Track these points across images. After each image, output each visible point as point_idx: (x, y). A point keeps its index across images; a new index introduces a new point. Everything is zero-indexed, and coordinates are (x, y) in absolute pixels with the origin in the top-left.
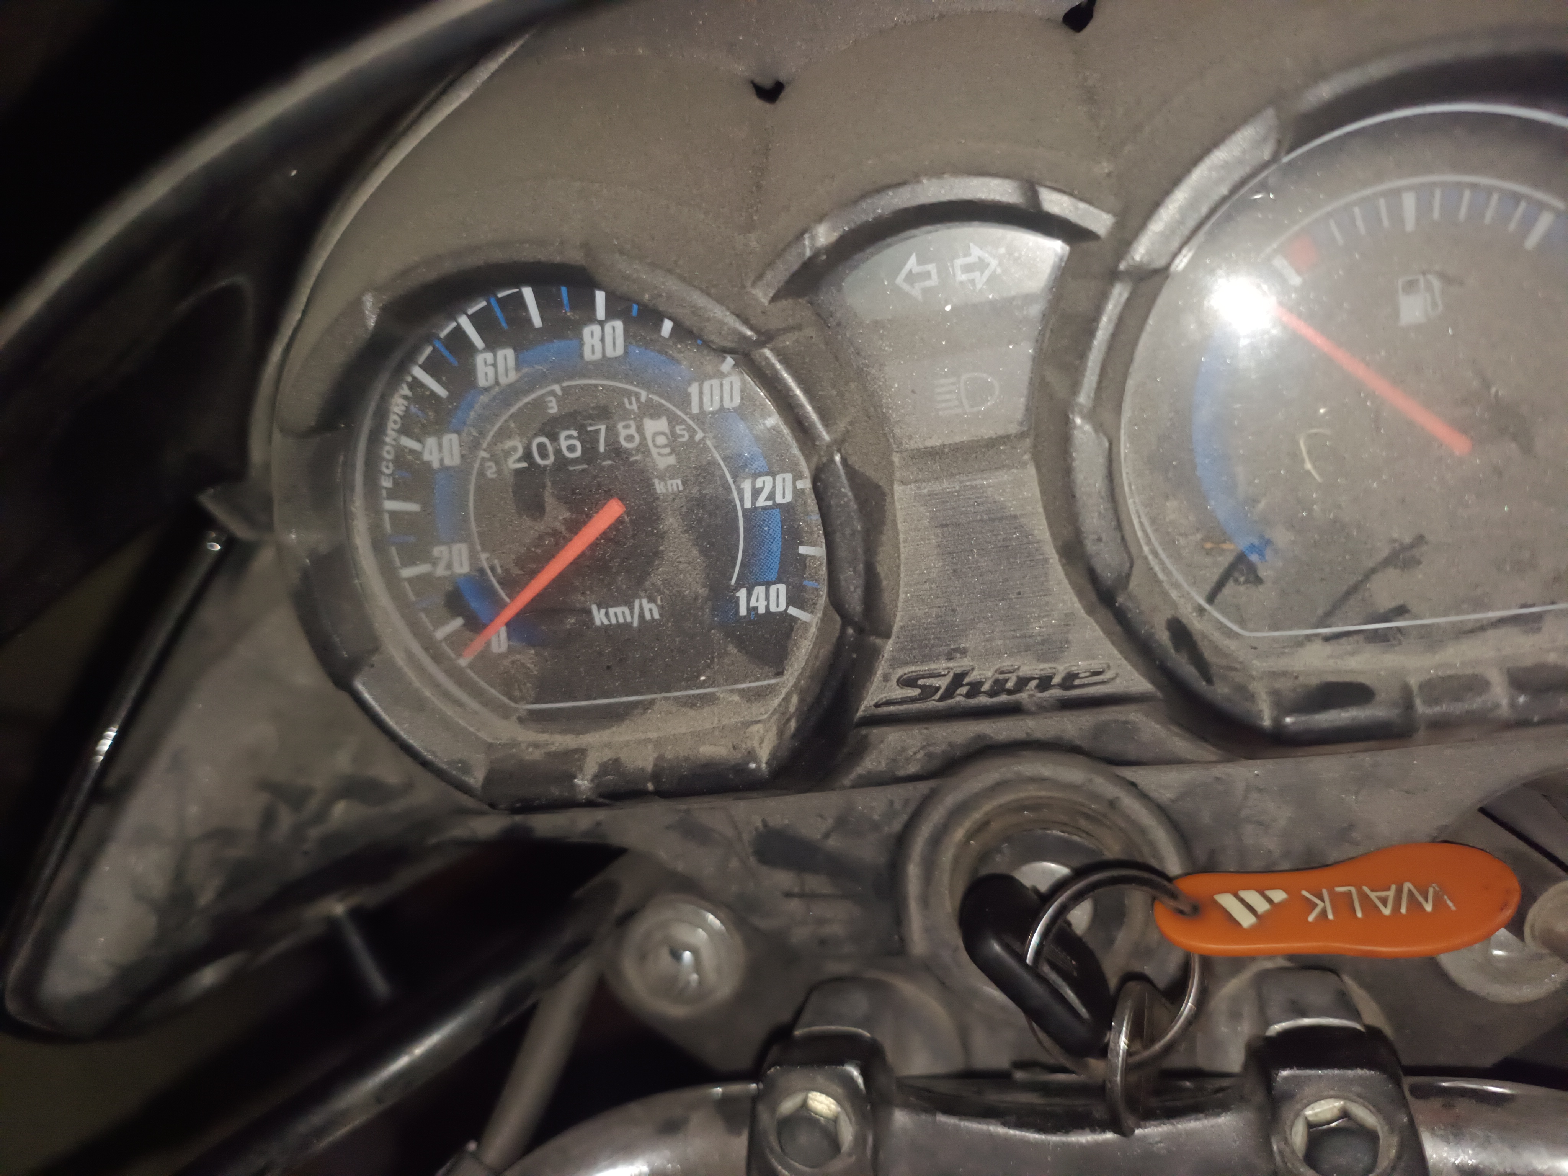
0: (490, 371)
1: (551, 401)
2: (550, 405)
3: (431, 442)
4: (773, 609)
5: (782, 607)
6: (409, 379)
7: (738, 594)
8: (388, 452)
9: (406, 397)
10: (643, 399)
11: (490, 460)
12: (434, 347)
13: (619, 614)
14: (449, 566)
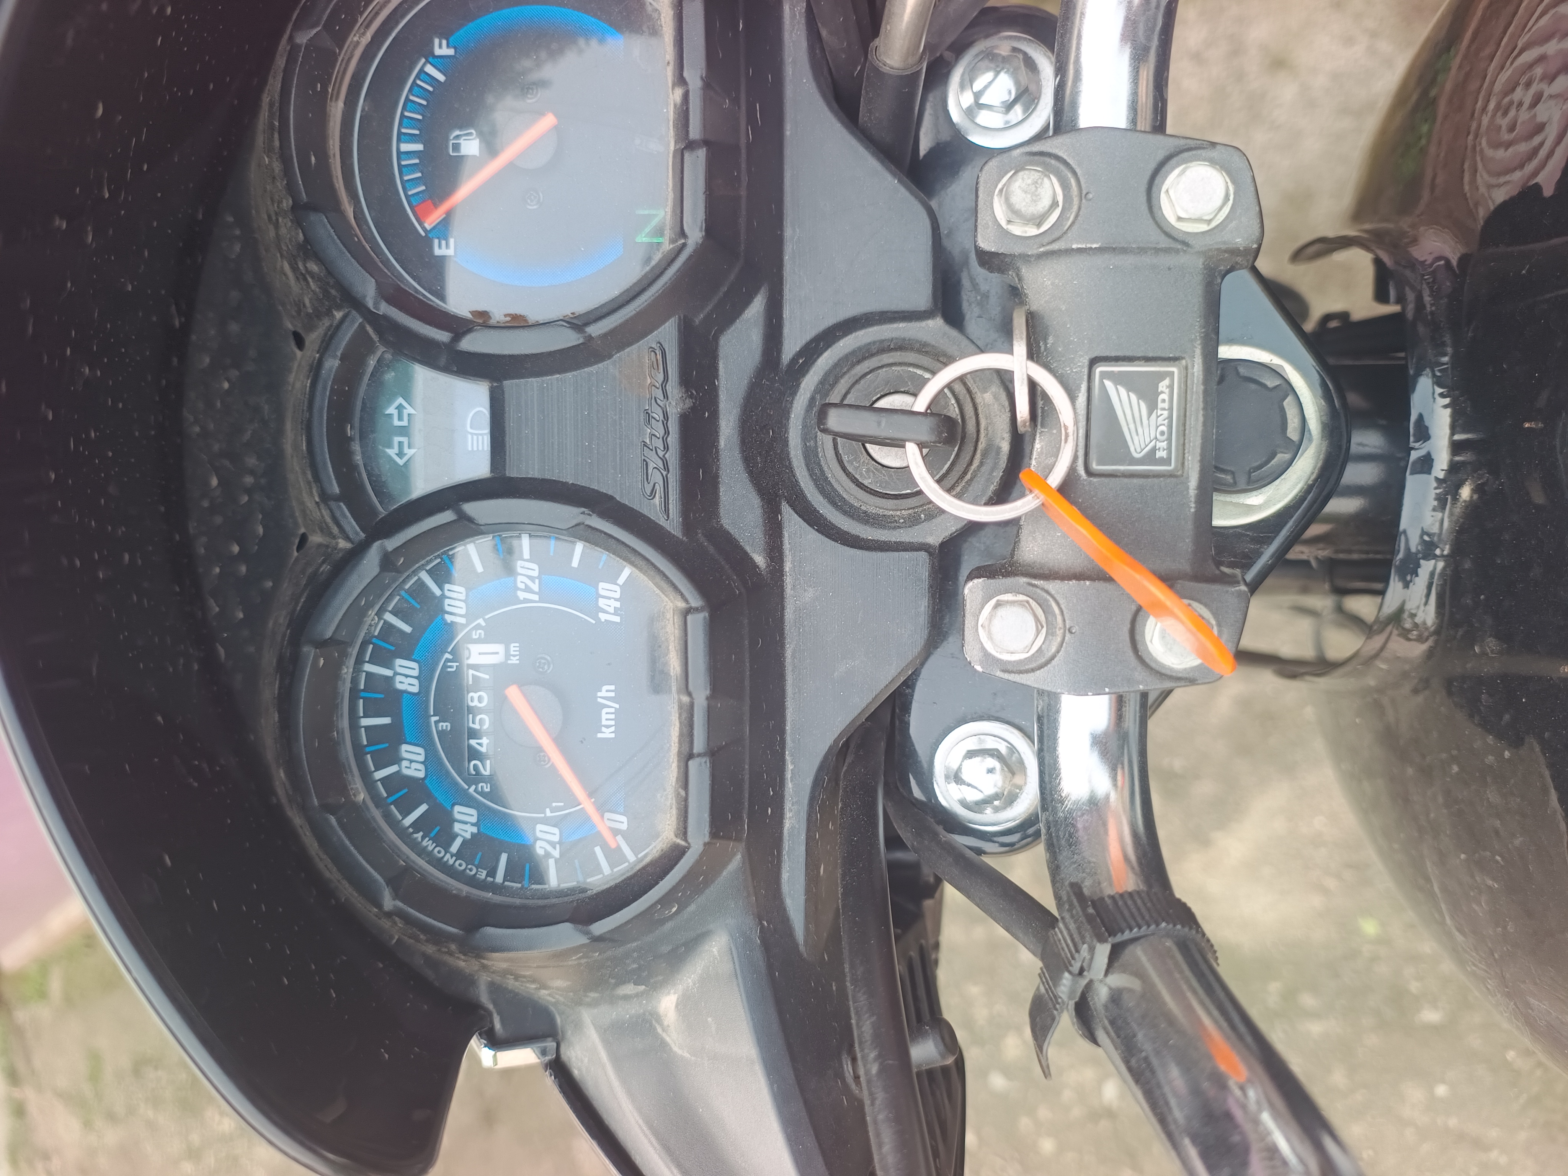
0: (414, 765)
1: (442, 726)
2: (444, 728)
3: (457, 827)
4: (618, 595)
5: (618, 588)
6: (411, 830)
7: (603, 620)
8: (460, 865)
9: (423, 838)
10: (450, 657)
11: (476, 785)
12: (391, 804)
13: (607, 716)
14: (553, 844)
